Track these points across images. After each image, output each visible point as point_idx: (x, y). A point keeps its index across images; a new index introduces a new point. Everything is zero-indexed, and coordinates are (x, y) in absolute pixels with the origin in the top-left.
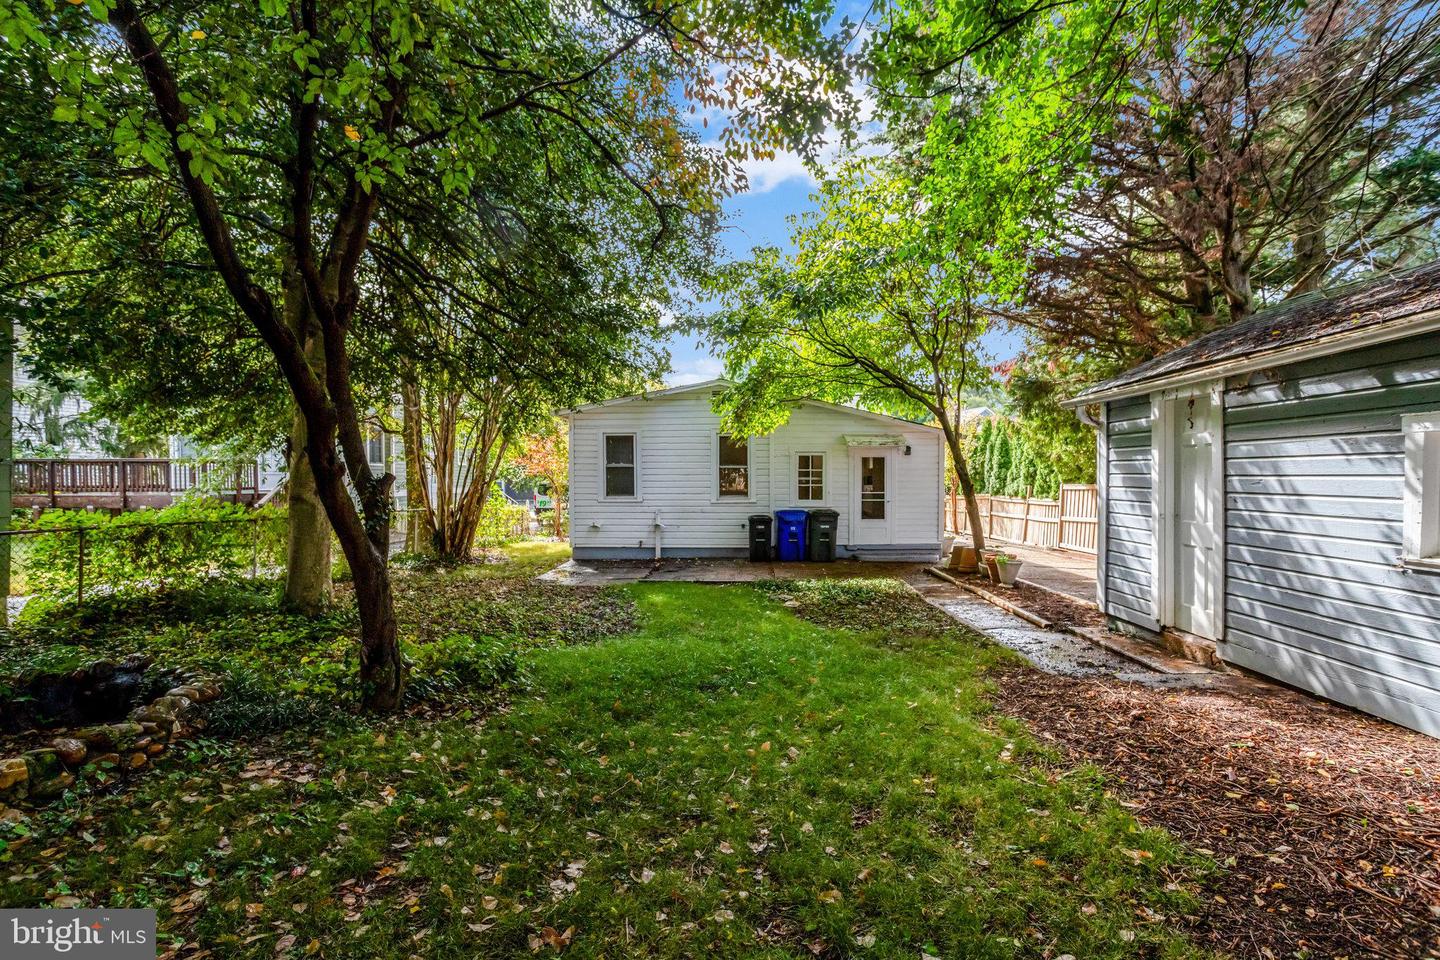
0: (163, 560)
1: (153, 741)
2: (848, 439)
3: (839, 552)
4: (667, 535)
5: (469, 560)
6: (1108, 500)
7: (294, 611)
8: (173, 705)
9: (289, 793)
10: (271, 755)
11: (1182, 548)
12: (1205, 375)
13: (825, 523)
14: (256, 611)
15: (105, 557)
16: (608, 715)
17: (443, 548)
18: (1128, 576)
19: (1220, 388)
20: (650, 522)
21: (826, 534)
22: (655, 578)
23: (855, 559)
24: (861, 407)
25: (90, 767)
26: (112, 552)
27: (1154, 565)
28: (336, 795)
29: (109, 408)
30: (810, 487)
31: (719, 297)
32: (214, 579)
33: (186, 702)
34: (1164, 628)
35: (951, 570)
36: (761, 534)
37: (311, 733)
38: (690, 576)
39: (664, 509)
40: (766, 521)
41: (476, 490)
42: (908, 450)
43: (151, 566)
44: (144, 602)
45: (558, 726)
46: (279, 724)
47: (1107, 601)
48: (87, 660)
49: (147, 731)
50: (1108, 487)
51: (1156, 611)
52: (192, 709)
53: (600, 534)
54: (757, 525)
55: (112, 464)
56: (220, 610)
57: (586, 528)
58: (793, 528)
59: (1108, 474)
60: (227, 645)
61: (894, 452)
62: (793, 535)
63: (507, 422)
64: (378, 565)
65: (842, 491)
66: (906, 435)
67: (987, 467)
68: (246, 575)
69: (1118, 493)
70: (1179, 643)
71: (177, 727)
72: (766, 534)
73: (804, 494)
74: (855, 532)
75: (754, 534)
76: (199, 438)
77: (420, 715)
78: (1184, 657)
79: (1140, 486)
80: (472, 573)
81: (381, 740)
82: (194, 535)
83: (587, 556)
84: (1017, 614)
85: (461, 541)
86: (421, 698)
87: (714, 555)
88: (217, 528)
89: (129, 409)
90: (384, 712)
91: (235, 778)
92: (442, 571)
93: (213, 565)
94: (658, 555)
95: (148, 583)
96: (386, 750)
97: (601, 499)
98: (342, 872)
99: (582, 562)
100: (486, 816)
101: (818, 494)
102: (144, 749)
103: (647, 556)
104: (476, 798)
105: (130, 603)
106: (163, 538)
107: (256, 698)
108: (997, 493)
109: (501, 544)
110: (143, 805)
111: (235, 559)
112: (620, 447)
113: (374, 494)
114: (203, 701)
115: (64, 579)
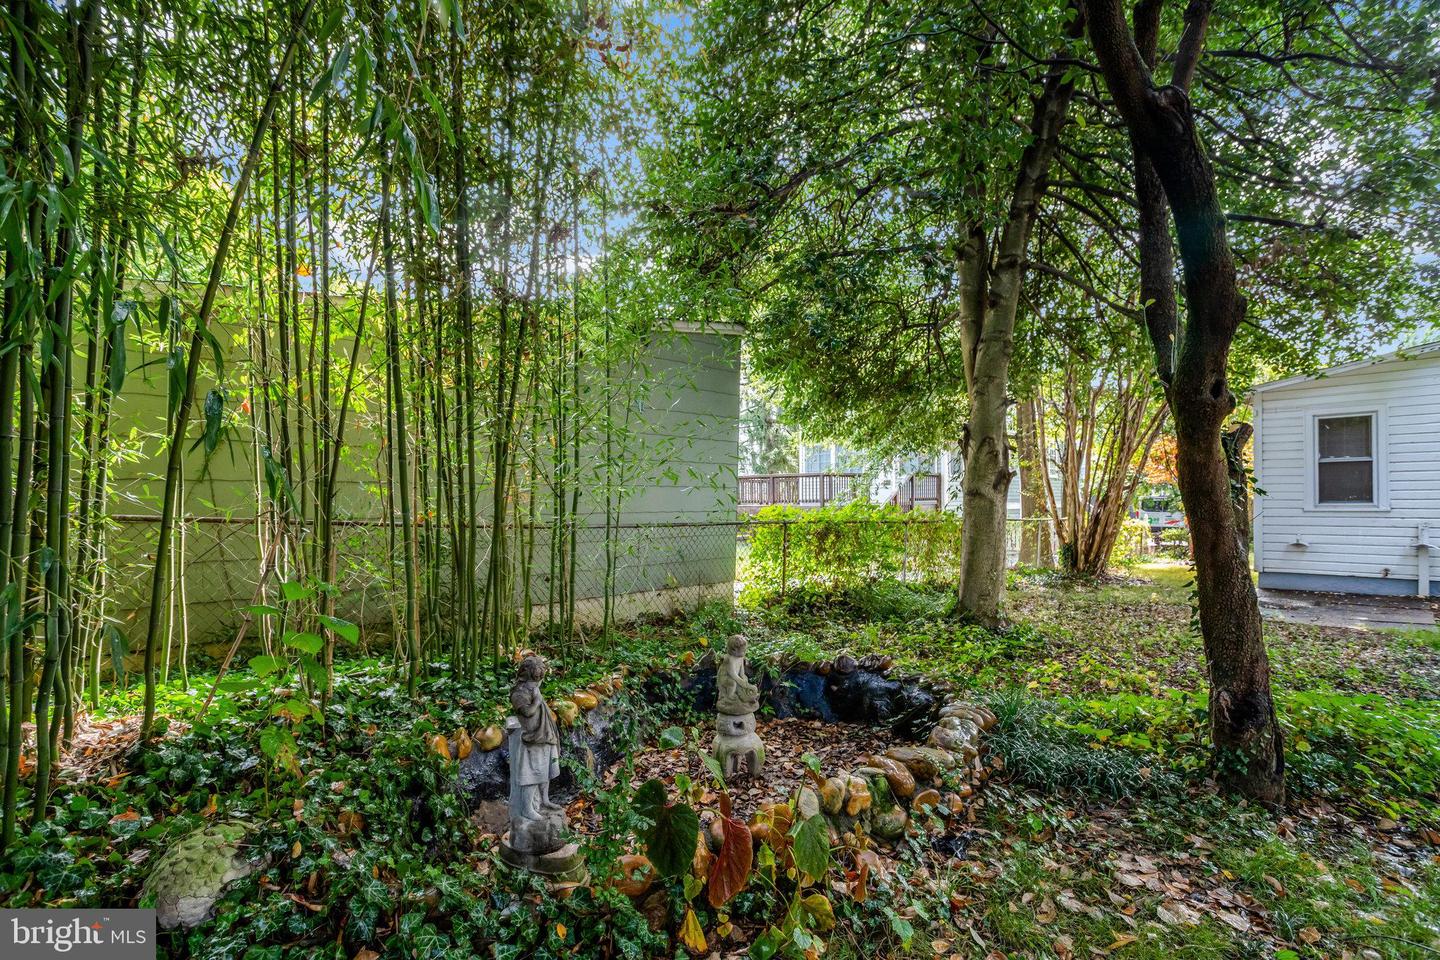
0: (838, 557)
1: (962, 779)
15: (799, 551)
17: (1075, 564)
20: (1406, 541)
26: (804, 547)
32: (874, 580)
39: (1435, 522)
44: (823, 596)
53: (1307, 556)
57: (1283, 546)
68: (898, 576)
71: (979, 764)
82: (859, 535)
85: (1097, 556)
92: (1079, 590)
94: (1424, 590)
95: (826, 579)
97: (1310, 507)
103: (1402, 591)
106: (838, 536)
111: (890, 561)
115: (773, 568)
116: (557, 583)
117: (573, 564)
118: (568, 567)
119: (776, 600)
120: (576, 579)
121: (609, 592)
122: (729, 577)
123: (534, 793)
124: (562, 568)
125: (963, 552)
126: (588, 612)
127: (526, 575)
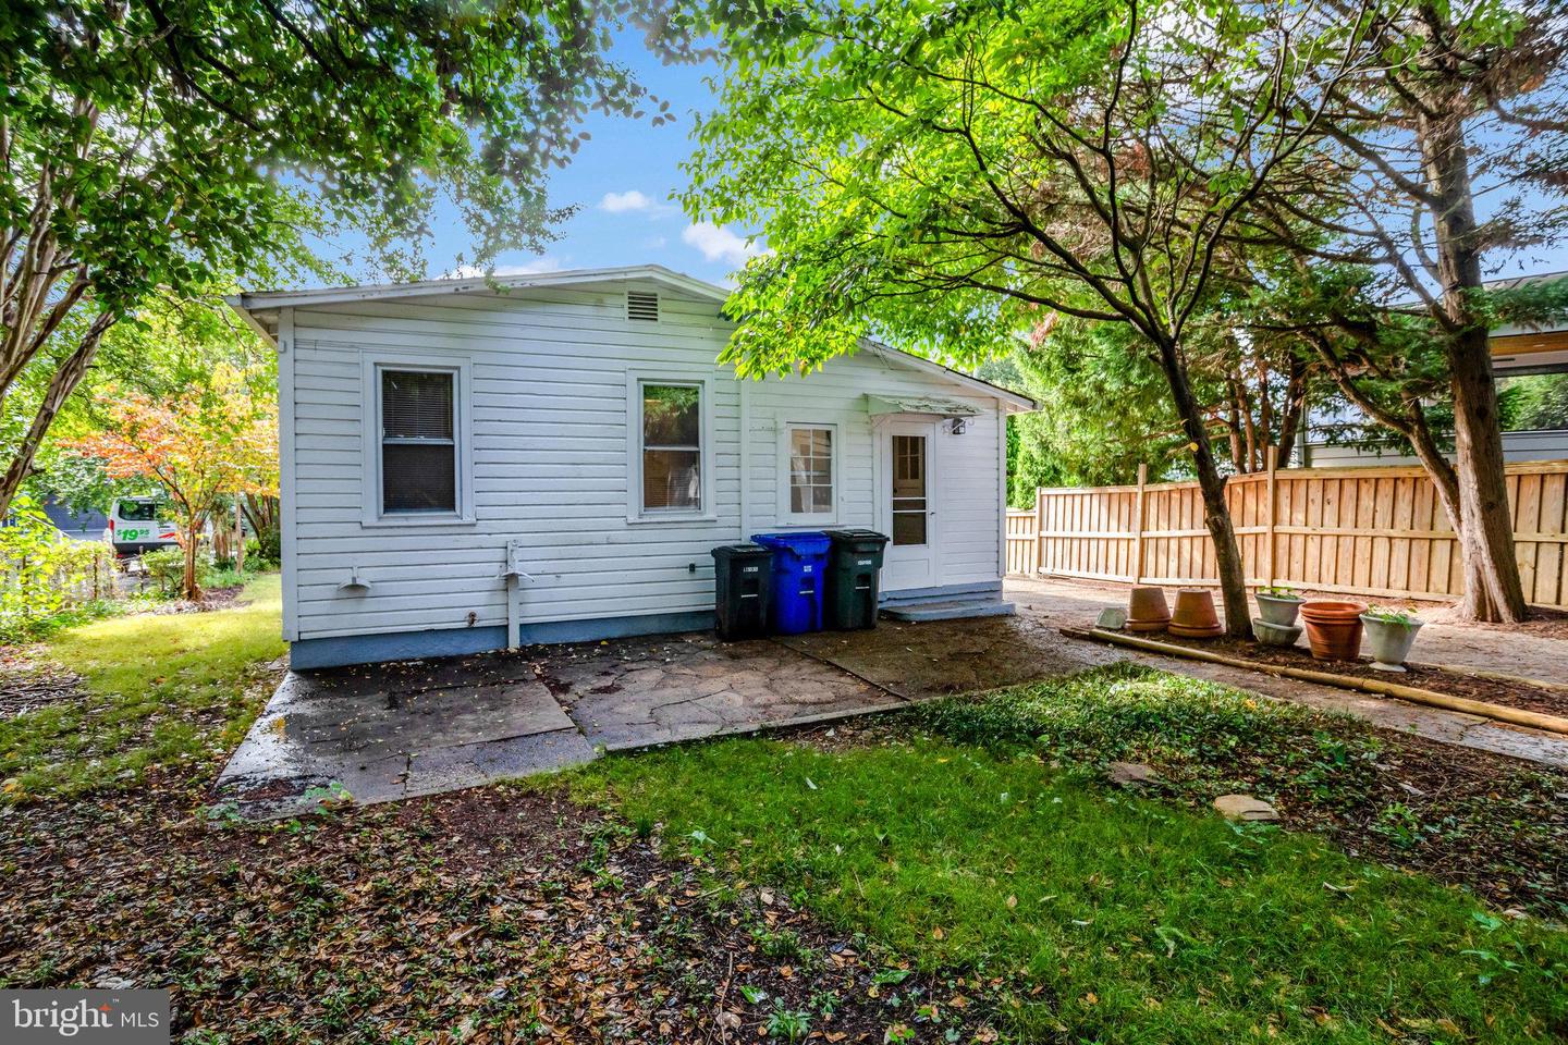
4: (533, 595)
13: (863, 556)
20: (495, 569)
21: (864, 576)
39: (525, 539)
40: (763, 557)
42: (957, 426)
53: (369, 604)
57: (330, 592)
58: (807, 569)
61: (938, 427)
62: (807, 581)
65: (862, 497)
73: (798, 501)
75: (725, 582)
83: (325, 658)
94: (514, 643)
97: (370, 520)
99: (316, 675)
101: (825, 500)
103: (487, 646)
112: (417, 398)
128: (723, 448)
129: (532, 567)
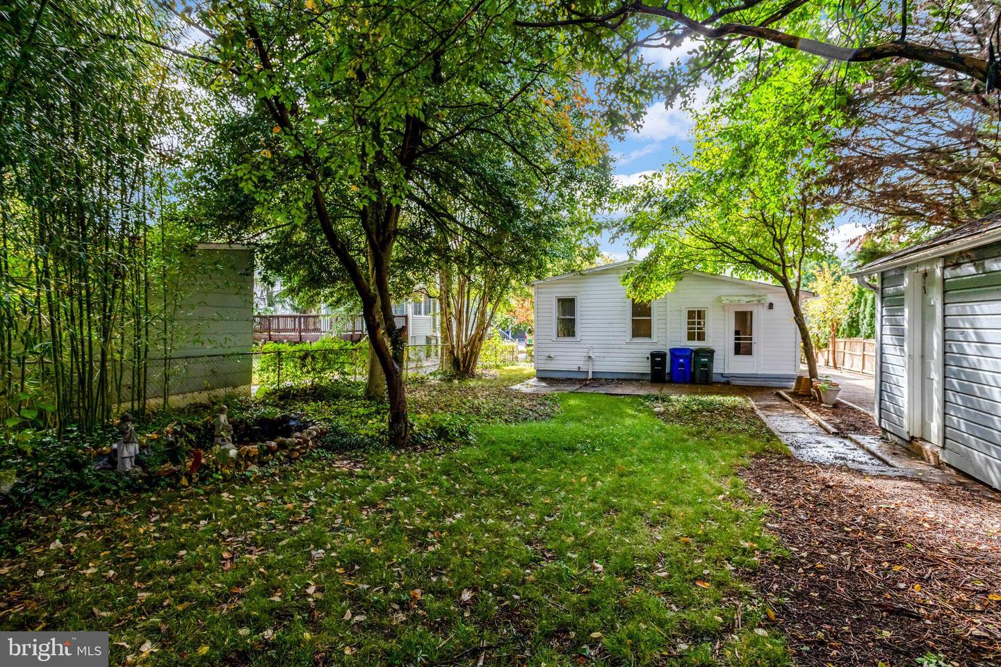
0: (314, 369)
1: (302, 448)
2: (723, 298)
3: (715, 379)
4: (596, 363)
5: (473, 376)
6: (882, 344)
7: (370, 398)
8: (310, 434)
9: (351, 474)
10: (346, 459)
11: (926, 380)
12: (921, 257)
13: (704, 357)
14: (353, 397)
15: (288, 367)
16: (508, 458)
17: (458, 368)
18: (892, 399)
19: (940, 264)
20: (585, 354)
21: (705, 365)
22: (584, 390)
23: (728, 383)
24: (735, 276)
25: (278, 453)
26: (292, 364)
27: (905, 391)
28: (369, 477)
29: (291, 291)
30: (696, 333)
31: (624, 207)
32: (336, 380)
33: (315, 433)
34: (913, 438)
35: (795, 395)
36: (658, 364)
37: (364, 452)
38: (602, 390)
39: (595, 346)
40: (663, 355)
41: (477, 333)
42: (771, 306)
43: (308, 372)
44: (304, 390)
45: (479, 460)
46: (352, 447)
47: (880, 418)
48: (278, 414)
49: (299, 443)
50: (882, 335)
51: (908, 425)
52: (317, 436)
53: (553, 362)
54: (657, 359)
55: (295, 317)
56: (336, 396)
57: (544, 357)
58: (681, 360)
59: (882, 326)
60: (338, 413)
61: (760, 307)
62: (681, 365)
63: (493, 292)
64: (397, 372)
65: (719, 335)
66: (769, 296)
67: (861, 316)
68: (351, 378)
69: (888, 339)
70: (920, 449)
71: (310, 443)
72: (663, 364)
73: (691, 337)
74: (727, 363)
75: (654, 364)
76: (331, 305)
77: (415, 450)
78: (923, 459)
79: (899, 334)
80: (472, 383)
81: (394, 458)
82: (327, 357)
83: (545, 375)
84: (821, 425)
85: (469, 364)
86: (417, 442)
87: (628, 377)
88: (337, 353)
89: (300, 290)
90: (398, 446)
91: (330, 465)
92: (456, 382)
93: (336, 373)
94: (590, 376)
95: (307, 381)
96: (394, 462)
97: (554, 339)
98: (365, 503)
99: (541, 379)
100: (430, 492)
101: (701, 337)
102: (298, 450)
103: (582, 376)
104: (429, 486)
105: (297, 390)
106: (313, 358)
107: (344, 435)
108: (868, 337)
109: (497, 367)
110: (296, 471)
111: (346, 370)
112: (567, 305)
113: (397, 337)
114: (322, 434)
115: (273, 377)
116: (136, 389)
117: (145, 380)
118: (142, 380)
119: (274, 392)
120: (147, 386)
121: (165, 394)
122: (248, 381)
123: (128, 460)
124: (139, 382)
125: (368, 366)
126: (153, 403)
127: (119, 389)
128: (660, 309)
129: (596, 354)
